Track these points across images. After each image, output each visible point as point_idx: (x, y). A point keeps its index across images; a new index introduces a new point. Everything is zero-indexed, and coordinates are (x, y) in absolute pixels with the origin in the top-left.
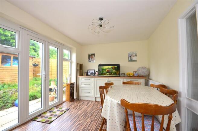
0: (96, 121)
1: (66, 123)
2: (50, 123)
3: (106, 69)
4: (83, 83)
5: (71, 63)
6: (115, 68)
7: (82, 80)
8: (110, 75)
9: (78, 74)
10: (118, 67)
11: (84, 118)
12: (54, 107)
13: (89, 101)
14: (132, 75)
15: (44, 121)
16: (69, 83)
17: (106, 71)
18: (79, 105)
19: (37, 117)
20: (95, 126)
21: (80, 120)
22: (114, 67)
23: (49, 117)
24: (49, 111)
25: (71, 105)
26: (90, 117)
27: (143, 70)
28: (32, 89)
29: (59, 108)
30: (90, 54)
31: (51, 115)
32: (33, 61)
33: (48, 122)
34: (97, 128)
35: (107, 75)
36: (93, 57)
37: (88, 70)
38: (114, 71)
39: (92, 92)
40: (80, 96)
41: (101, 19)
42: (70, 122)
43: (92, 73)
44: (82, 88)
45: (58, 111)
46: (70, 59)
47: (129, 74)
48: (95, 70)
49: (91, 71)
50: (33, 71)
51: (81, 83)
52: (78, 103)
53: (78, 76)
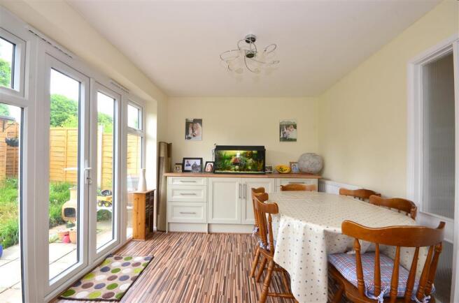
0: (235, 278)
1: (164, 293)
2: (121, 298)
3: (230, 158)
4: (177, 190)
5: (144, 139)
6: (251, 156)
7: (174, 183)
8: (240, 170)
9: (163, 169)
10: (258, 152)
11: (204, 276)
12: (108, 256)
13: (193, 233)
14: (286, 172)
15: (100, 297)
16: (140, 190)
17: (232, 161)
18: (173, 245)
19: (73, 288)
20: (239, 289)
21: (195, 282)
22: (249, 152)
23: (107, 285)
24: (98, 269)
25: (152, 248)
26: (217, 271)
27: (312, 160)
28: (10, 211)
29: (124, 257)
30: (191, 119)
31: (111, 279)
32: (6, 131)
33: (114, 298)
34: (247, 294)
35: (235, 170)
36: (197, 128)
37: (184, 159)
38: (250, 161)
39: (202, 211)
40: (169, 223)
41: (252, 40)
42: (173, 289)
43: (194, 167)
44: (174, 204)
45: (124, 265)
46: (140, 128)
47: (281, 168)
48: (201, 159)
49: (192, 162)
50: (5, 160)
51: (173, 190)
52: (166, 241)
53: (164, 174)
